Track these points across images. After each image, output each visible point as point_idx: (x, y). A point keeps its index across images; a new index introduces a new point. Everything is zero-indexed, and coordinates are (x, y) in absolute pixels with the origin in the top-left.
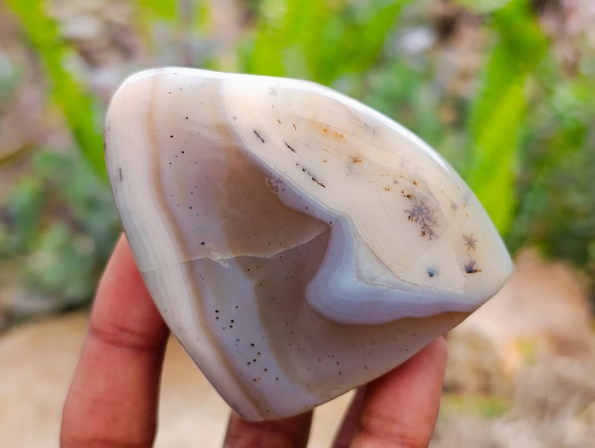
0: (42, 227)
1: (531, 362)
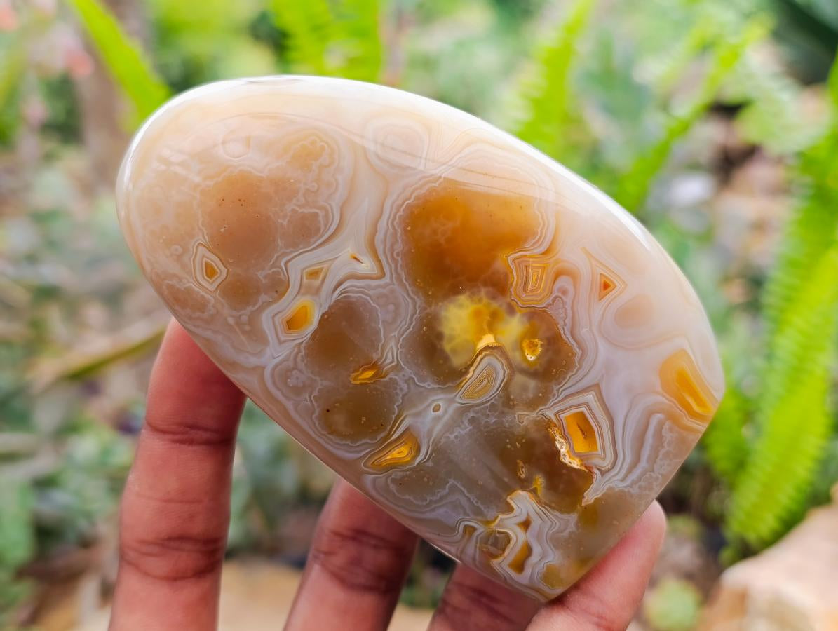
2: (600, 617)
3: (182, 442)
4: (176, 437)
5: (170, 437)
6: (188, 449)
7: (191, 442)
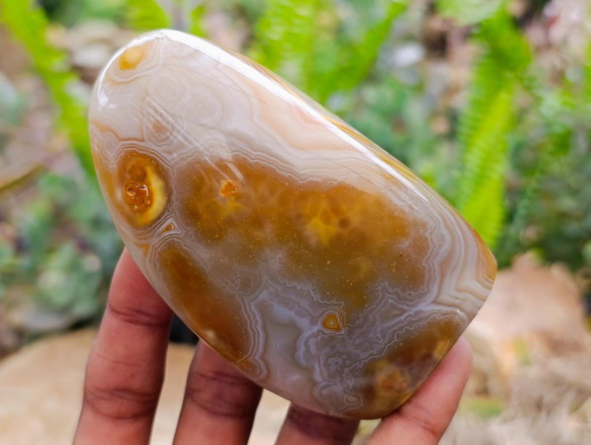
0: (50, 251)
1: (526, 363)
2: (427, 422)
3: (131, 322)
4: (127, 318)
5: (122, 317)
6: (134, 329)
7: (136, 322)
